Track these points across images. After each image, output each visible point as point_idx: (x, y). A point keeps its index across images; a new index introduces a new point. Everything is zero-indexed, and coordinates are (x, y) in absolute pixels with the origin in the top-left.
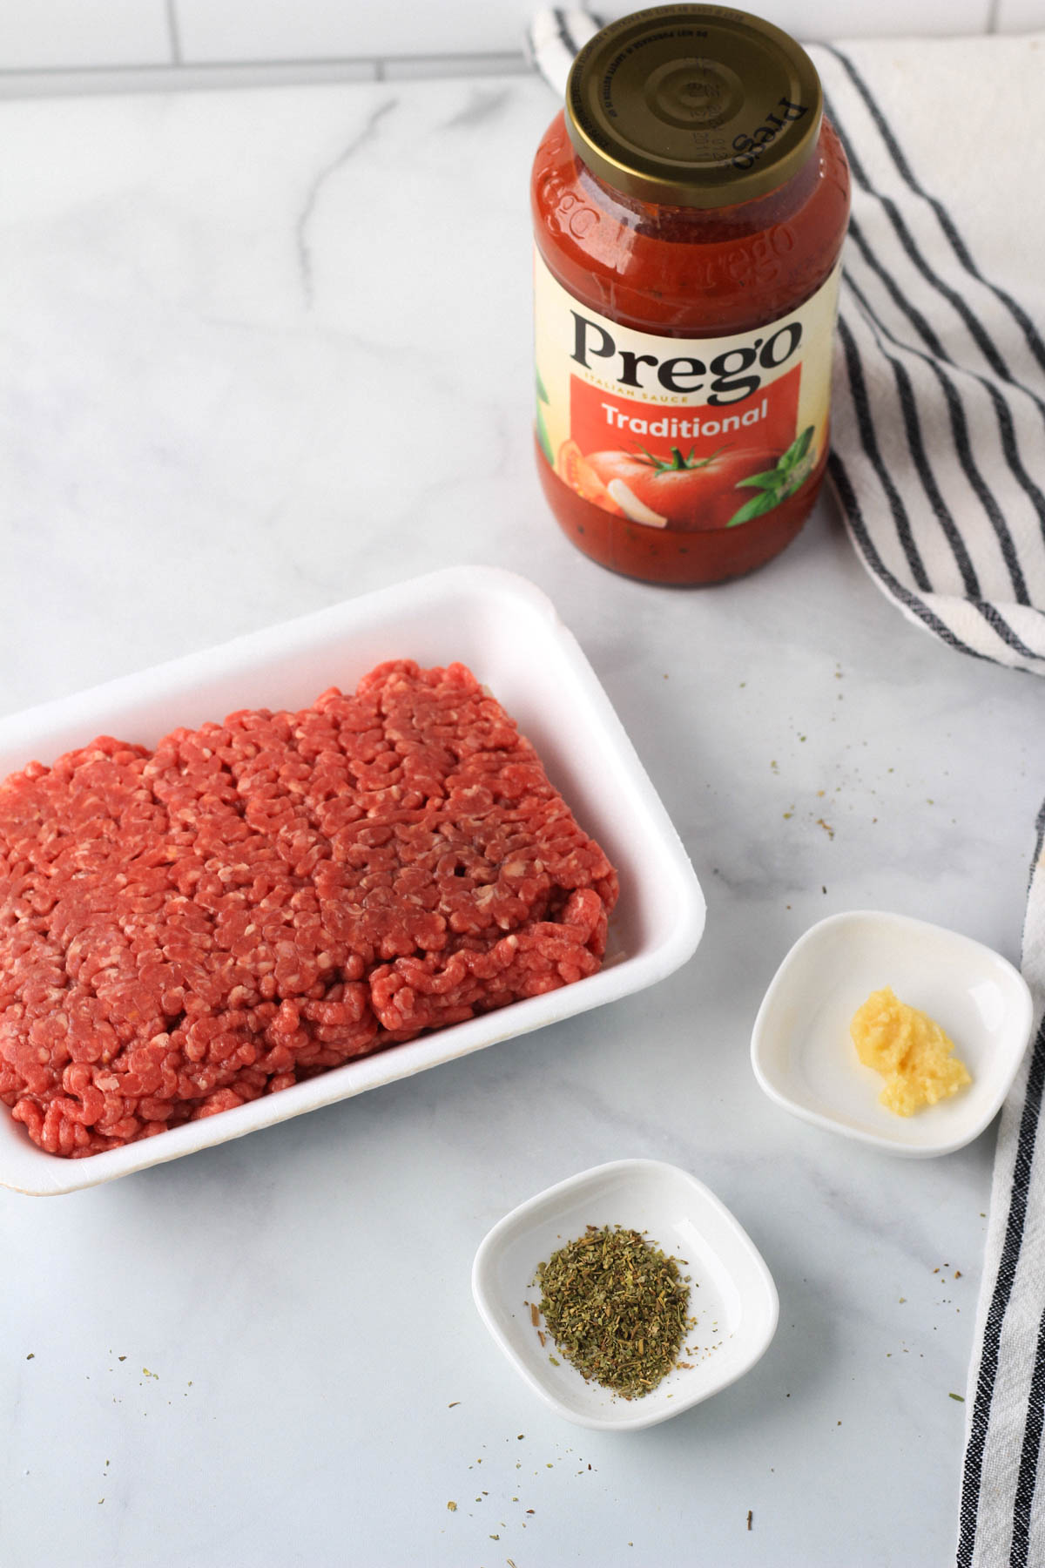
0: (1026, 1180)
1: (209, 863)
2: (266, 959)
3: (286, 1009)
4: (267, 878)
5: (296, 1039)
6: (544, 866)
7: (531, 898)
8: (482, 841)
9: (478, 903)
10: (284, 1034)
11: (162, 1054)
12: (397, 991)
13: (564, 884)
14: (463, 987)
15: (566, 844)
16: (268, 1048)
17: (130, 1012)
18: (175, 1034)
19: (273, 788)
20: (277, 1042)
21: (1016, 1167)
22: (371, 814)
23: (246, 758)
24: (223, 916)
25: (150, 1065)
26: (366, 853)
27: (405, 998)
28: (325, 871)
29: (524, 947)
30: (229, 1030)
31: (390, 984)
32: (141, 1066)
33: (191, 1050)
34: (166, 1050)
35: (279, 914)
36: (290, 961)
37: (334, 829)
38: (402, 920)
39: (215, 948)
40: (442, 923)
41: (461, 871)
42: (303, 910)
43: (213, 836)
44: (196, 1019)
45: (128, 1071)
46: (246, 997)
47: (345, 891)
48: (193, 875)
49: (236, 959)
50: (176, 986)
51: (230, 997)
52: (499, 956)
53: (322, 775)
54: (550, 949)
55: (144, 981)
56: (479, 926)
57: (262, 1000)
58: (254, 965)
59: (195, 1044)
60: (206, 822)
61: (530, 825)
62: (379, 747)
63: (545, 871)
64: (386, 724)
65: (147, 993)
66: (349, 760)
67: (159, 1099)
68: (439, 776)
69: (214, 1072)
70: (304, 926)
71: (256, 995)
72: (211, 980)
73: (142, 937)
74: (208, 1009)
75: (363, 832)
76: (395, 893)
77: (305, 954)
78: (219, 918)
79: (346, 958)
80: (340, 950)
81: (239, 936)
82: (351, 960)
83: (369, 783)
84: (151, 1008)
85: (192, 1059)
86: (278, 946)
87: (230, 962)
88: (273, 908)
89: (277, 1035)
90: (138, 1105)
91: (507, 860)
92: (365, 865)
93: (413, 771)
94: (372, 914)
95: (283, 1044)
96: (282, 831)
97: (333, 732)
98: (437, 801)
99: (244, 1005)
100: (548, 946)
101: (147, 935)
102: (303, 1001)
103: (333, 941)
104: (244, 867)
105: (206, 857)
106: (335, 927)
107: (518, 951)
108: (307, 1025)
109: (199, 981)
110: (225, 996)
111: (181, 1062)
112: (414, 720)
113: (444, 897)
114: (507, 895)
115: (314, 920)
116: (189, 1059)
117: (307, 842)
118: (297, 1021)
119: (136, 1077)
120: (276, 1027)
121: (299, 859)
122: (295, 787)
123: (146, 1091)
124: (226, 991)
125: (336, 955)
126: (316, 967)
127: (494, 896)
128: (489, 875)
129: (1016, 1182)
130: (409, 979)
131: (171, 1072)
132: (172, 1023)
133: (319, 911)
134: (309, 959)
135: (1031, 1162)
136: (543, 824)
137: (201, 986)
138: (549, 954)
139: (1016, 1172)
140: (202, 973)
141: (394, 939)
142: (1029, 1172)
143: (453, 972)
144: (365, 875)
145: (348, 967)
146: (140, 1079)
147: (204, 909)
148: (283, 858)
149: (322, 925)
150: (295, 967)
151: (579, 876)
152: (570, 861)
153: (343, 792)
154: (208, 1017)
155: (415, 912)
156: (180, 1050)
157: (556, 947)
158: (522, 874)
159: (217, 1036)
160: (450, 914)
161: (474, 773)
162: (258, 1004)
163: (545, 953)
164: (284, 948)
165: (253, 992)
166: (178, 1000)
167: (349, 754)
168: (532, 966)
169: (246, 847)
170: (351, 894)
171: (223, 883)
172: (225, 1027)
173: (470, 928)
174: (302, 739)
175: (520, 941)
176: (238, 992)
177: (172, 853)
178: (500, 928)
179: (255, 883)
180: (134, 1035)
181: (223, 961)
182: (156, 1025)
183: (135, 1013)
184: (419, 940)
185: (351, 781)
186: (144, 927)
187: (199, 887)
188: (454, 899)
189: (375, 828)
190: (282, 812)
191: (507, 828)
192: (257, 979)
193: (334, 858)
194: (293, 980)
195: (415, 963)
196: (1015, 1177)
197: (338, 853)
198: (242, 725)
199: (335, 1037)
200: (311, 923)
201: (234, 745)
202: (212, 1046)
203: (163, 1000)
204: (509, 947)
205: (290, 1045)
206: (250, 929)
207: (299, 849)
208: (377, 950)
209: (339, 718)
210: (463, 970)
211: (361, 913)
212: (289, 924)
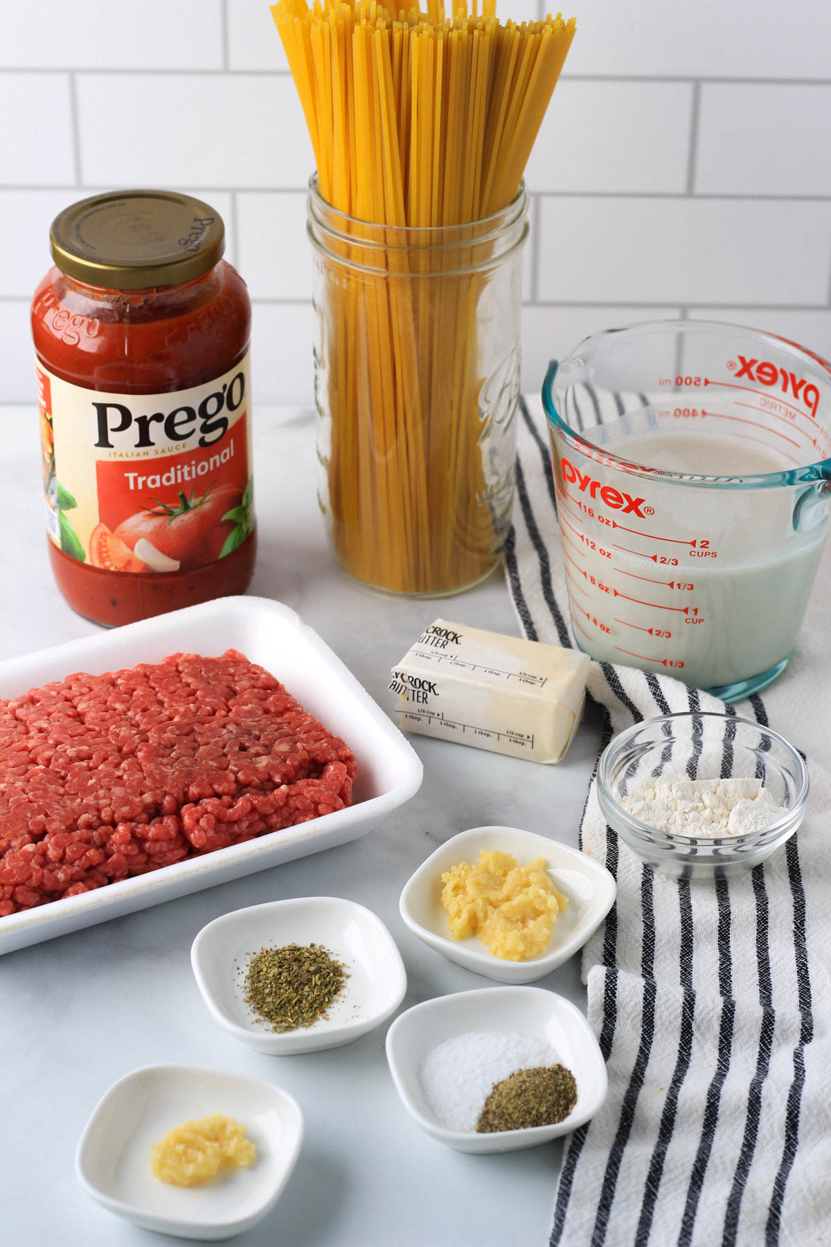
0: (613, 1011)
1: (59, 746)
2: (104, 798)
3: (121, 828)
4: (102, 753)
5: (129, 847)
6: (304, 747)
7: (296, 763)
8: (257, 733)
9: (257, 765)
10: (121, 844)
11: (31, 856)
12: (202, 817)
13: (319, 758)
14: (250, 818)
15: (319, 735)
16: (108, 856)
17: (6, 832)
18: (39, 843)
19: (103, 707)
20: (115, 851)
21: (605, 1002)
22: (176, 719)
23: (82, 694)
24: (71, 775)
25: (22, 863)
26: (174, 738)
27: (208, 822)
28: (144, 748)
29: (293, 792)
30: (80, 841)
31: (197, 812)
32: (15, 863)
33: (52, 853)
34: (34, 854)
35: (113, 772)
36: (122, 798)
37: (150, 726)
38: (203, 774)
39: (67, 793)
40: (232, 777)
41: (243, 748)
42: (129, 770)
43: (61, 732)
44: (55, 834)
45: (5, 868)
46: (92, 821)
47: (160, 759)
48: (48, 754)
49: (82, 799)
50: (39, 815)
51: (79, 821)
52: (275, 797)
53: (139, 699)
54: (312, 792)
55: (15, 813)
56: (259, 779)
57: (103, 823)
58: (96, 801)
59: (54, 849)
60: (56, 726)
61: (292, 725)
62: (179, 685)
63: (304, 749)
64: (182, 675)
65: (18, 820)
66: (157, 693)
67: (28, 887)
68: (223, 700)
69: (70, 869)
70: (131, 779)
71: (99, 821)
72: (65, 811)
73: (12, 789)
74: (63, 827)
75: (171, 727)
76: (197, 760)
77: (133, 794)
78: (69, 778)
79: (164, 798)
80: (158, 792)
81: (84, 786)
82: (167, 798)
83: (173, 703)
84: (21, 828)
85: (53, 859)
86: (113, 789)
87: (79, 800)
88: (108, 769)
89: (115, 846)
90: (14, 890)
91: (277, 743)
92: (173, 746)
93: (203, 696)
94: (181, 771)
95: (119, 852)
96: (111, 728)
97: (145, 679)
98: (223, 712)
99: (89, 826)
100: (311, 791)
101: (16, 788)
102: (133, 824)
103: (153, 786)
104: (85, 748)
105: (57, 743)
106: (154, 779)
107: (288, 796)
108: (138, 840)
109: (56, 811)
110: (76, 820)
111: (45, 861)
112: (203, 673)
113: (232, 762)
114: (278, 761)
115: (139, 775)
116: (51, 860)
117: (131, 734)
118: (129, 836)
119: (12, 870)
120: (114, 840)
121: (126, 742)
122: (119, 706)
123: (20, 879)
124: (76, 817)
125: (155, 795)
126: (142, 801)
127: (269, 761)
128: (263, 750)
129: (606, 1014)
130: (210, 809)
131: (37, 867)
132: (37, 837)
133: (142, 770)
134: (137, 797)
135: (615, 997)
136: (301, 725)
137: (58, 814)
138: (312, 796)
139: (605, 1006)
140: (58, 807)
141: (198, 785)
142: (615, 1005)
143: (242, 805)
144: (174, 750)
145: (165, 802)
146: (14, 872)
147: (58, 773)
148: (114, 742)
149: (145, 778)
150: (126, 802)
151: (329, 753)
152: (322, 744)
153: (154, 708)
154: (64, 832)
155: (212, 770)
156: (44, 854)
157: (316, 792)
158: (288, 750)
159: (71, 844)
160: (238, 772)
161: (249, 698)
162: (100, 826)
163: (308, 796)
164: (118, 791)
165: (96, 817)
166: (40, 823)
167: (157, 689)
168: (299, 806)
169: (87, 737)
170: (165, 760)
171: (71, 758)
172: (77, 839)
173: (253, 780)
174: (122, 684)
175: (290, 789)
176: (84, 817)
177: (31, 744)
178: (274, 782)
179: (94, 756)
180: (9, 847)
181: (73, 800)
182: (25, 838)
183: (10, 832)
184: (216, 787)
185: (161, 703)
186: (13, 783)
187: (53, 760)
188: (240, 764)
189: (178, 726)
190: (111, 718)
191: (275, 726)
192: (99, 810)
193: (150, 742)
194: (125, 809)
195: (215, 801)
196: (605, 1010)
197: (153, 739)
198: (78, 680)
199: (157, 849)
200: (136, 777)
201: (73, 688)
202: (67, 850)
203: (30, 823)
204: (282, 792)
205: (125, 852)
206: (91, 782)
207: (124, 737)
208: (186, 794)
209: (148, 674)
210: (249, 804)
211: (172, 771)
212: (120, 778)
